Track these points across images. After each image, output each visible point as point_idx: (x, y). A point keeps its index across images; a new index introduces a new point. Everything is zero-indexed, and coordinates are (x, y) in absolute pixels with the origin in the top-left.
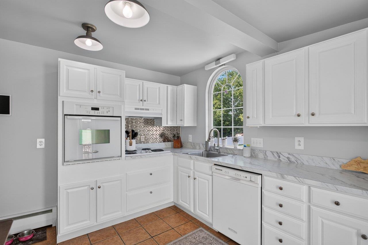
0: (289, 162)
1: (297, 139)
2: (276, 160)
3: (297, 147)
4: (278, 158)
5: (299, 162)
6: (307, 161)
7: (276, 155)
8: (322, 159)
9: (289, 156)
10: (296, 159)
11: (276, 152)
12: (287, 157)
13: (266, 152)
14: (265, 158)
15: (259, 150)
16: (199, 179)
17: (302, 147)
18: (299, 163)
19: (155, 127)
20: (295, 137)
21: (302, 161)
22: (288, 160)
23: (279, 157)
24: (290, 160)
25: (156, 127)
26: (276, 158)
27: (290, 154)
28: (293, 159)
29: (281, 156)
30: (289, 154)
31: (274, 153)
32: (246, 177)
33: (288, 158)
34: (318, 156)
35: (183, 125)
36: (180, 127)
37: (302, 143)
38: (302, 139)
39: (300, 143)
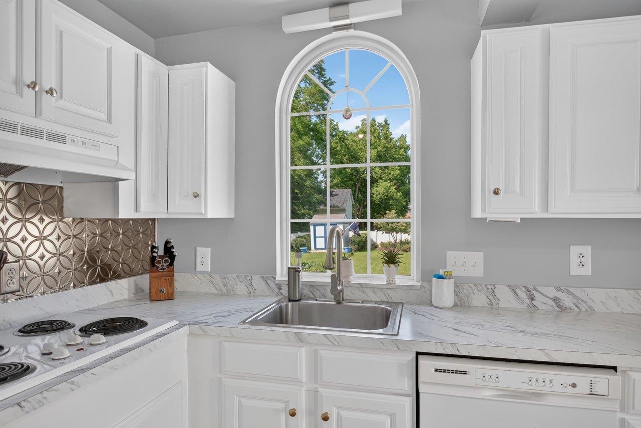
0: (557, 309)
1: (575, 250)
2: (524, 307)
3: (575, 270)
4: (528, 302)
5: (583, 307)
6: (601, 302)
7: (522, 294)
8: (637, 296)
9: (560, 295)
10: (575, 301)
11: (525, 287)
12: (552, 296)
13: (495, 288)
14: (492, 305)
15: (472, 285)
16: (344, 413)
17: (587, 271)
18: (583, 309)
19: (35, 220)
20: (571, 247)
21: (591, 304)
22: (555, 305)
23: (532, 299)
24: (561, 304)
25: (42, 220)
26: (523, 302)
27: (561, 288)
28: (567, 301)
29: (537, 295)
30: (559, 290)
31: (518, 291)
32: (574, 385)
33: (556, 300)
34: (627, 289)
35: (202, 214)
36: (153, 220)
37: (588, 260)
38: (587, 250)
39: (583, 260)
